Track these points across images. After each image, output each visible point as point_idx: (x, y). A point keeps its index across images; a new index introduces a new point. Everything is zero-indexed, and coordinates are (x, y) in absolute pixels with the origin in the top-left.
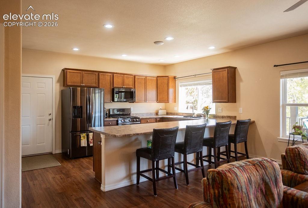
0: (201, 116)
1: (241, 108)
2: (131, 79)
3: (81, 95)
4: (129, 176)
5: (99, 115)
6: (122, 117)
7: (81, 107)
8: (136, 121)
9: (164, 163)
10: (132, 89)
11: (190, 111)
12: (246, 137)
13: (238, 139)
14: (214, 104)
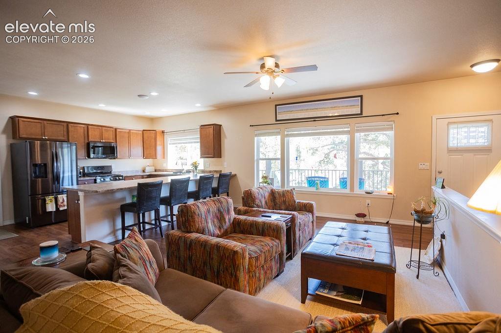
0: (190, 172)
1: (226, 163)
2: (111, 132)
3: (41, 150)
4: (114, 232)
5: (70, 174)
6: (101, 175)
7: (45, 165)
8: (120, 179)
9: (150, 216)
10: (113, 144)
11: (179, 167)
12: (228, 188)
13: (220, 190)
14: (203, 159)
